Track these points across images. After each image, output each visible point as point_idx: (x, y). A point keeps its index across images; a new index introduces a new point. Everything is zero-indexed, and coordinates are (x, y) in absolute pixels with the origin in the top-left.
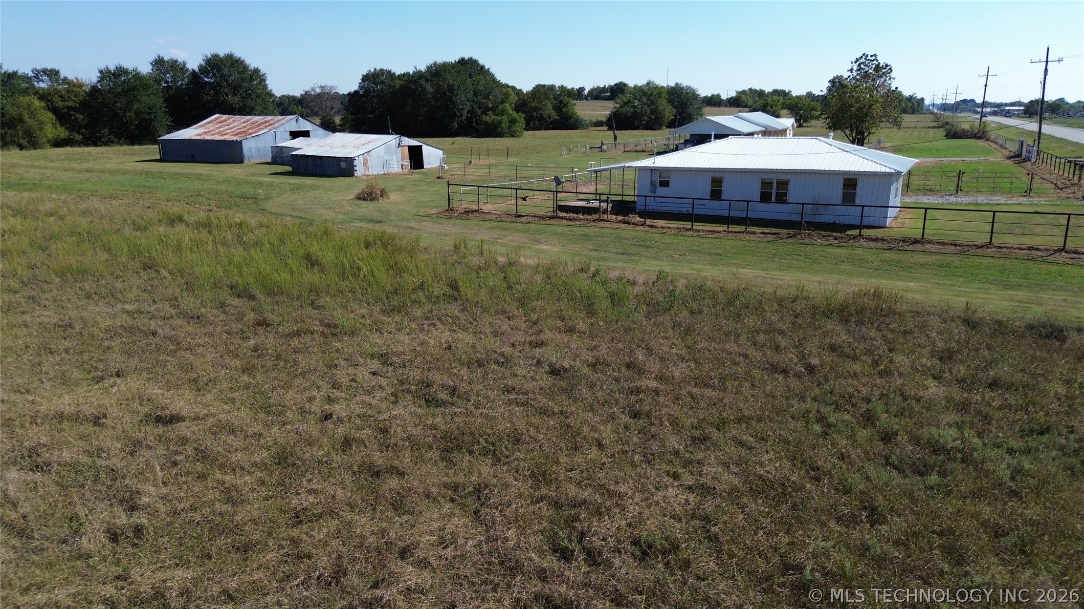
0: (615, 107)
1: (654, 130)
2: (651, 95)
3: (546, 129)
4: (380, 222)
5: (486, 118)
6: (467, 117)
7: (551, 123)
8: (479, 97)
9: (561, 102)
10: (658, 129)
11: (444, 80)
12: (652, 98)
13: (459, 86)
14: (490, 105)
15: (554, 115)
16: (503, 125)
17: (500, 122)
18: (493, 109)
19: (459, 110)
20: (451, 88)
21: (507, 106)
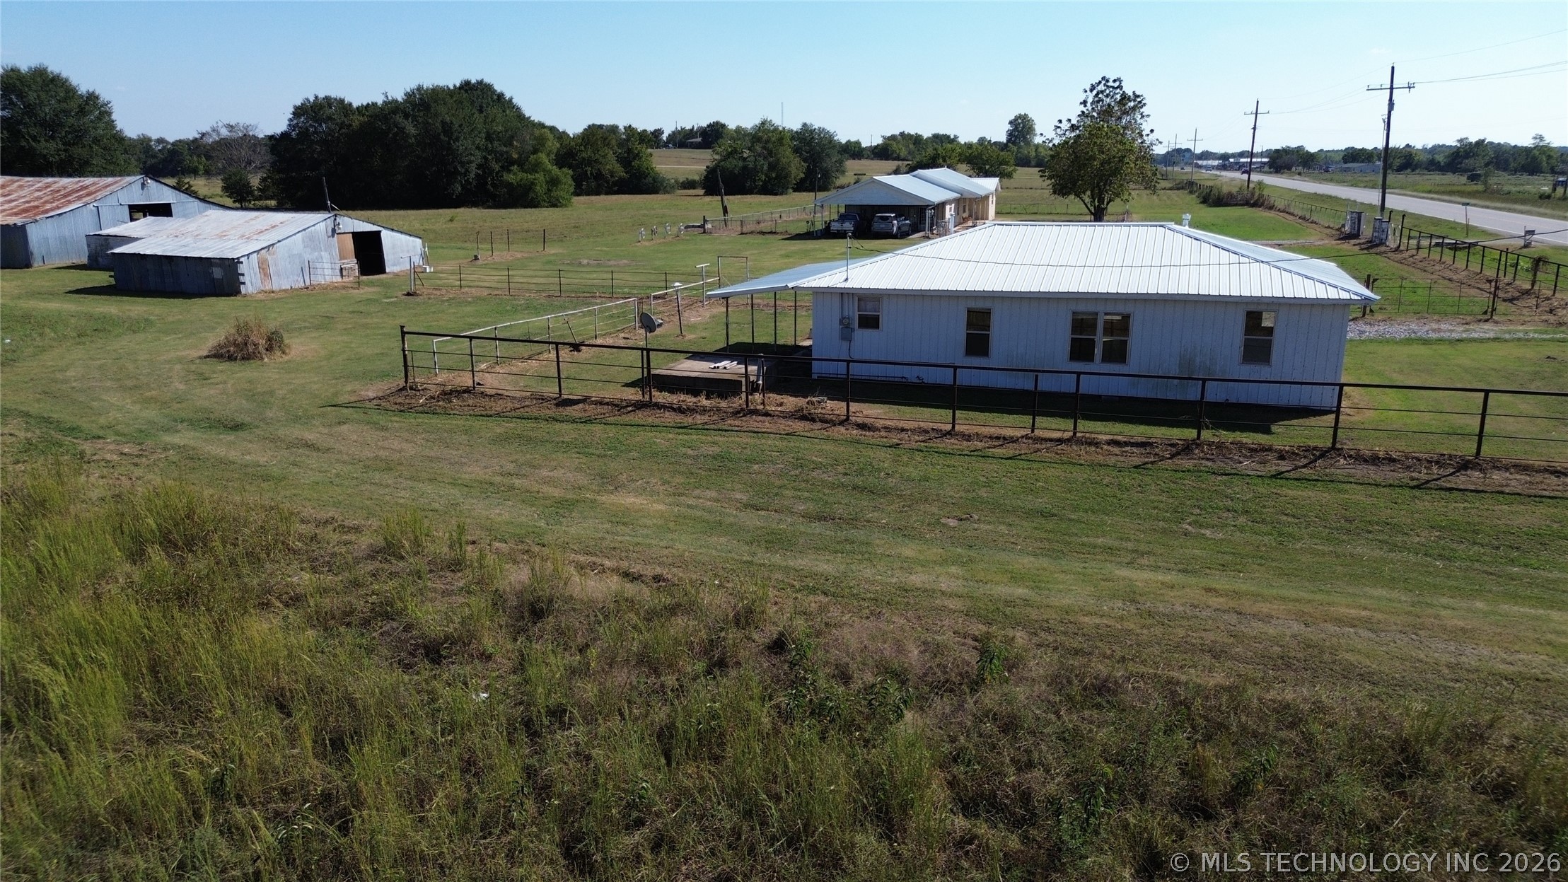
0: (715, 160)
1: (776, 194)
2: (768, 141)
3: (607, 193)
5: (509, 177)
6: (477, 175)
7: (615, 184)
8: (496, 144)
9: (629, 151)
10: (781, 194)
11: (436, 115)
12: (770, 146)
13: (461, 126)
14: (515, 156)
15: (620, 172)
16: (538, 188)
17: (533, 183)
18: (521, 163)
19: (462, 164)
20: (447, 128)
21: (543, 157)
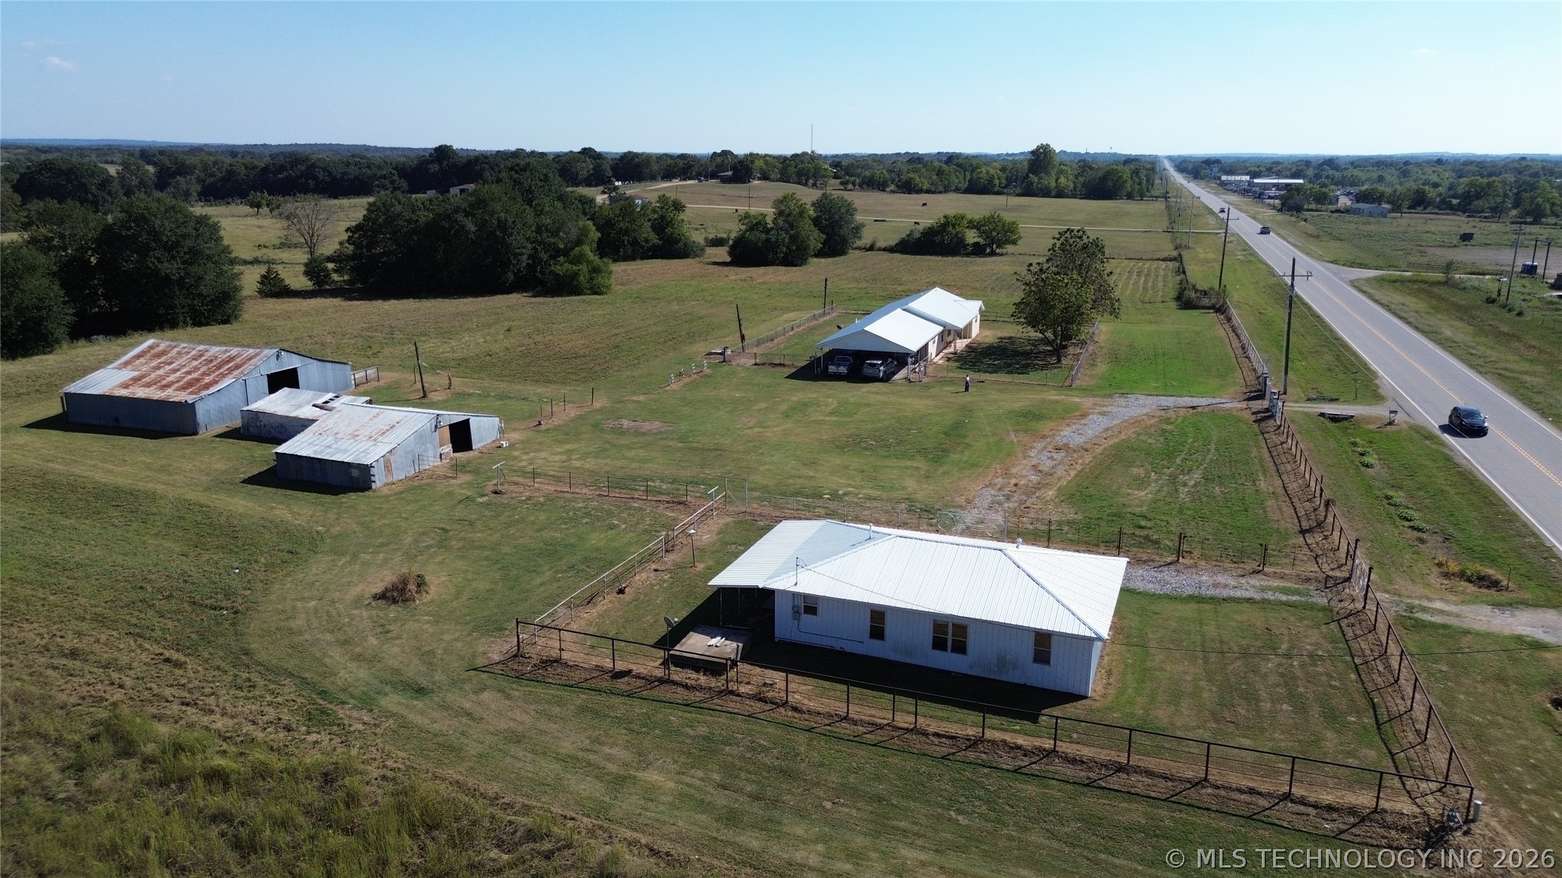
0: (741, 230)
1: (796, 265)
2: (789, 215)
3: (642, 259)
4: (420, 691)
5: (558, 269)
6: (528, 264)
7: (649, 249)
8: (545, 235)
9: (663, 217)
10: (800, 265)
11: (493, 213)
12: (791, 218)
13: (514, 222)
14: (562, 246)
15: (654, 239)
16: (582, 278)
17: (577, 274)
18: (566, 252)
19: (515, 255)
20: (502, 225)
21: (587, 250)
